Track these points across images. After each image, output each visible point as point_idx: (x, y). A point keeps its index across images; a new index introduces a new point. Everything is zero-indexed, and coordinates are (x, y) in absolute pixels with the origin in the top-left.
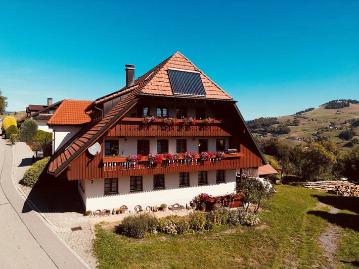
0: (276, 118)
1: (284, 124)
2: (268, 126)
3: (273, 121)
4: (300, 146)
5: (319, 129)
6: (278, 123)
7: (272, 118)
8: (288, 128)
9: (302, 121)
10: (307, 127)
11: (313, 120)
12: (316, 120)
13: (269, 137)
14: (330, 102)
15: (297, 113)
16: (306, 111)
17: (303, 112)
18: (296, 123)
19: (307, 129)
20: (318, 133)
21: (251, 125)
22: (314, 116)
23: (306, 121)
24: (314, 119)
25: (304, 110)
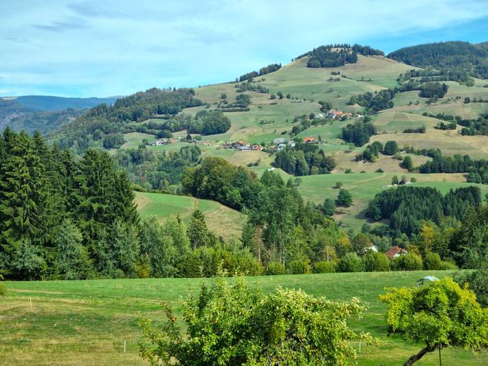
0: (191, 92)
1: (213, 108)
2: (174, 112)
3: (186, 98)
4: (256, 165)
5: (295, 121)
6: (199, 104)
7: (180, 91)
8: (225, 119)
9: (256, 99)
10: (267, 115)
11: (281, 97)
12: (288, 97)
13: (177, 143)
14: (314, 50)
15: (242, 79)
16: (264, 72)
17: (255, 74)
18: (242, 104)
19: (269, 119)
20: (295, 130)
21: (128, 111)
22: (282, 86)
23: (265, 100)
24: (285, 95)
25: (258, 70)
